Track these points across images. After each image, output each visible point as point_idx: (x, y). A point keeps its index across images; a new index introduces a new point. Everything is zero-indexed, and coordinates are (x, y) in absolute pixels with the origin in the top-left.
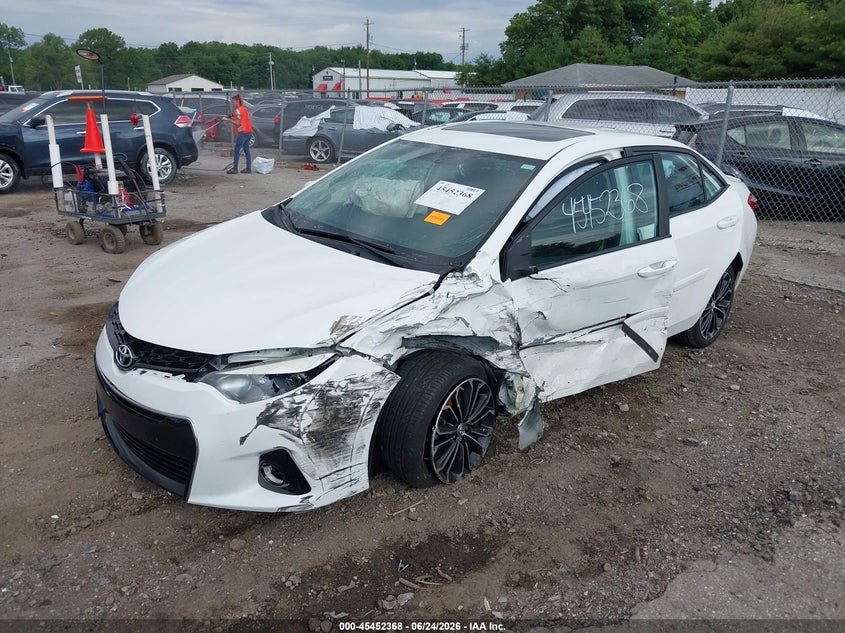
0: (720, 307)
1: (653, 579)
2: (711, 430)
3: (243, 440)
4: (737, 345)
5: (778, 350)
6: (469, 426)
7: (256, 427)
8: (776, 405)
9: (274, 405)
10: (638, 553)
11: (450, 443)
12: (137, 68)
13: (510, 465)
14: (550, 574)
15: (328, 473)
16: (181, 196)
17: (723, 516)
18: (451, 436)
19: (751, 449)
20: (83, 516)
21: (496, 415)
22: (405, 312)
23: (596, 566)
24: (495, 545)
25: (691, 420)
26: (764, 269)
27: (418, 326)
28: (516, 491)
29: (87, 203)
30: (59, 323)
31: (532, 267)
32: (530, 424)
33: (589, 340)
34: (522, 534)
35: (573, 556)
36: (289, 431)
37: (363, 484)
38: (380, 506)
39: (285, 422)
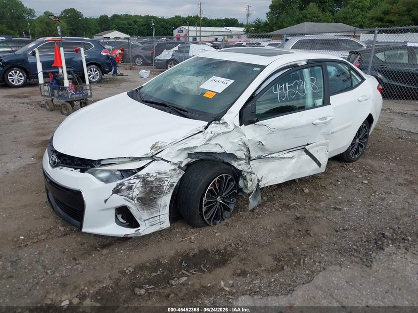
0: (361, 142)
1: (307, 274)
2: (349, 203)
3: (106, 201)
4: (370, 161)
5: (391, 164)
6: (223, 198)
7: (112, 195)
8: (385, 191)
9: (120, 184)
10: (302, 261)
11: (213, 206)
12: (89, 28)
13: (244, 217)
14: (256, 270)
15: (148, 218)
16: (103, 89)
17: (349, 245)
18: (213, 202)
19: (368, 212)
20: (35, 238)
21: (238, 193)
22: (189, 140)
23: (280, 267)
24: (231, 255)
25: (340, 197)
26: (390, 124)
27: (195, 147)
28: (245, 230)
29: (55, 91)
30: (37, 147)
31: (255, 119)
32: (255, 197)
33: (287, 156)
34: (245, 251)
35: (269, 262)
36: (127, 197)
37: (167, 224)
38: (177, 235)
39: (126, 192)
